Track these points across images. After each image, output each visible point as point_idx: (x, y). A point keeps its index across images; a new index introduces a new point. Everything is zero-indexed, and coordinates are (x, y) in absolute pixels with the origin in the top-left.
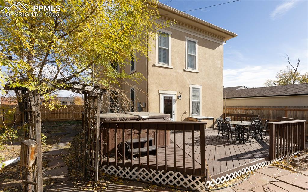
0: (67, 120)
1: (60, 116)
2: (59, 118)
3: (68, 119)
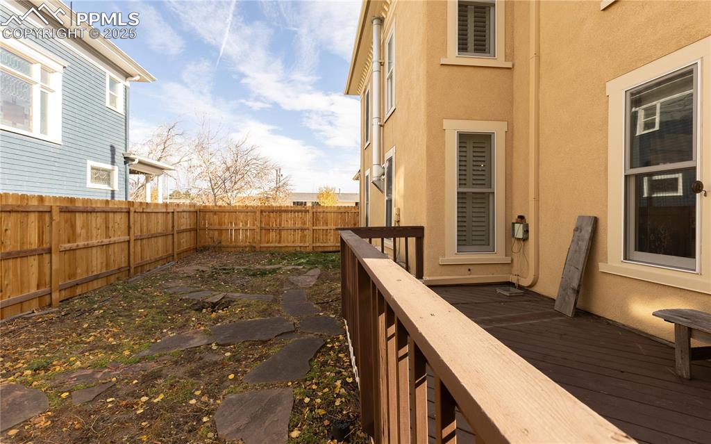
0: (298, 249)
1: (280, 237)
2: (279, 242)
3: (300, 247)
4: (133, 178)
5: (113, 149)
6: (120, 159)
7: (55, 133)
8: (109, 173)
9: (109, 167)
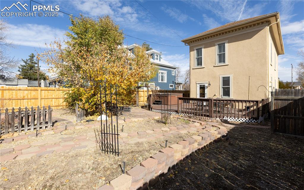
4: (176, 85)
5: (173, 81)
6: (174, 83)
7: (166, 82)
8: (173, 85)
9: (172, 84)
